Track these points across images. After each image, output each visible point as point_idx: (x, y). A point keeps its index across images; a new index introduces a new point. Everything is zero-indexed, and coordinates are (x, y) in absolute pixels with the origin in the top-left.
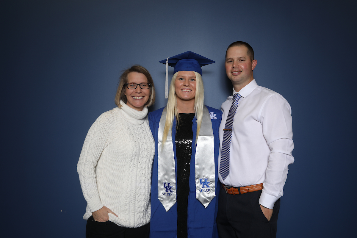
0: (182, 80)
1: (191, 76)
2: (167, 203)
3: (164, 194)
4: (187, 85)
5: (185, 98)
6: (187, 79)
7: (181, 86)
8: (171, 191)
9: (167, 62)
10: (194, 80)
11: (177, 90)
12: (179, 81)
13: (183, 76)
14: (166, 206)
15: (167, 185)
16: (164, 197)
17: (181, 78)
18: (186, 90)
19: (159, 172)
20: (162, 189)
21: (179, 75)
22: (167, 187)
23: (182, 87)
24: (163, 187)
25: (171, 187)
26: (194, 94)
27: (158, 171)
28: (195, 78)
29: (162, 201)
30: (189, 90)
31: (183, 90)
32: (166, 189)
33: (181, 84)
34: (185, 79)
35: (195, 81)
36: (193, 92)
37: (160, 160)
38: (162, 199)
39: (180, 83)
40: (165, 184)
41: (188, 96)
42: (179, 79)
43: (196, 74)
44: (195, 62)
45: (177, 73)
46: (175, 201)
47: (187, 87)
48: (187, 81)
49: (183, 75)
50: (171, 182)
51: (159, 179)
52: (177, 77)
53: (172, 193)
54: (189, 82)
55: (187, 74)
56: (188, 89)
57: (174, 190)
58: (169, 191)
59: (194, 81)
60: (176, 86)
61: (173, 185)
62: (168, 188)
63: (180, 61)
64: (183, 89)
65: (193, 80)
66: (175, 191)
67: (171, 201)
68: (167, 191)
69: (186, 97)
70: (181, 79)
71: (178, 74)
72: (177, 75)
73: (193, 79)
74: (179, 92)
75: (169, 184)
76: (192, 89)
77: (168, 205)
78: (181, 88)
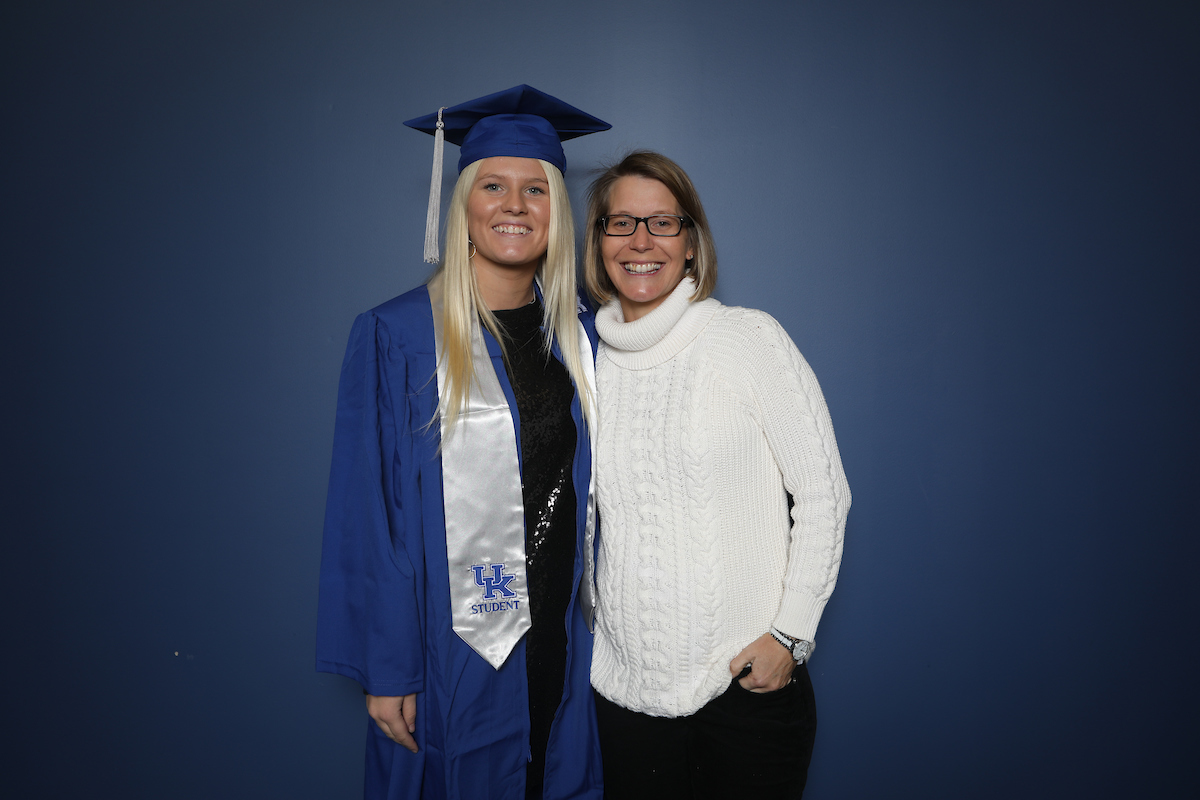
0: (494, 193)
1: (531, 176)
2: (492, 641)
3: (479, 608)
4: (516, 208)
5: (507, 260)
6: (515, 186)
7: (494, 212)
8: (507, 593)
9: (440, 124)
10: (542, 192)
11: (477, 225)
12: (483, 195)
13: (499, 178)
14: (492, 650)
15: (488, 573)
16: (480, 617)
17: (493, 182)
18: (511, 229)
19: (452, 528)
20: (467, 593)
21: (486, 171)
22: (489, 580)
23: (496, 215)
24: (470, 583)
25: (508, 579)
26: (540, 241)
27: (448, 526)
28: (545, 184)
29: (472, 634)
30: (523, 230)
31: (501, 229)
32: (483, 589)
33: (490, 207)
34: (509, 189)
35: (545, 197)
36: (537, 235)
37: (452, 482)
38: (471, 629)
39: (489, 204)
40: (478, 570)
41: (518, 249)
42: (486, 187)
43: (549, 169)
44: (543, 125)
45: (477, 164)
46: (524, 624)
47: (516, 215)
48: (515, 195)
49: (500, 173)
50: (506, 560)
51: (453, 554)
52: (478, 179)
53: (514, 600)
54: (522, 200)
55: (513, 169)
56: (519, 225)
57: (520, 587)
58: (499, 596)
59: (539, 196)
60: (472, 214)
61: (517, 569)
62: (495, 583)
63: (485, 122)
64: (503, 224)
65: (535, 190)
66: (525, 590)
67: (509, 628)
68: (489, 595)
69: (511, 253)
70: (492, 187)
71: (479, 171)
72: (475, 174)
73: (538, 189)
74: (486, 235)
75: (497, 569)
76: (534, 224)
77: (498, 648)
78: (494, 221)
